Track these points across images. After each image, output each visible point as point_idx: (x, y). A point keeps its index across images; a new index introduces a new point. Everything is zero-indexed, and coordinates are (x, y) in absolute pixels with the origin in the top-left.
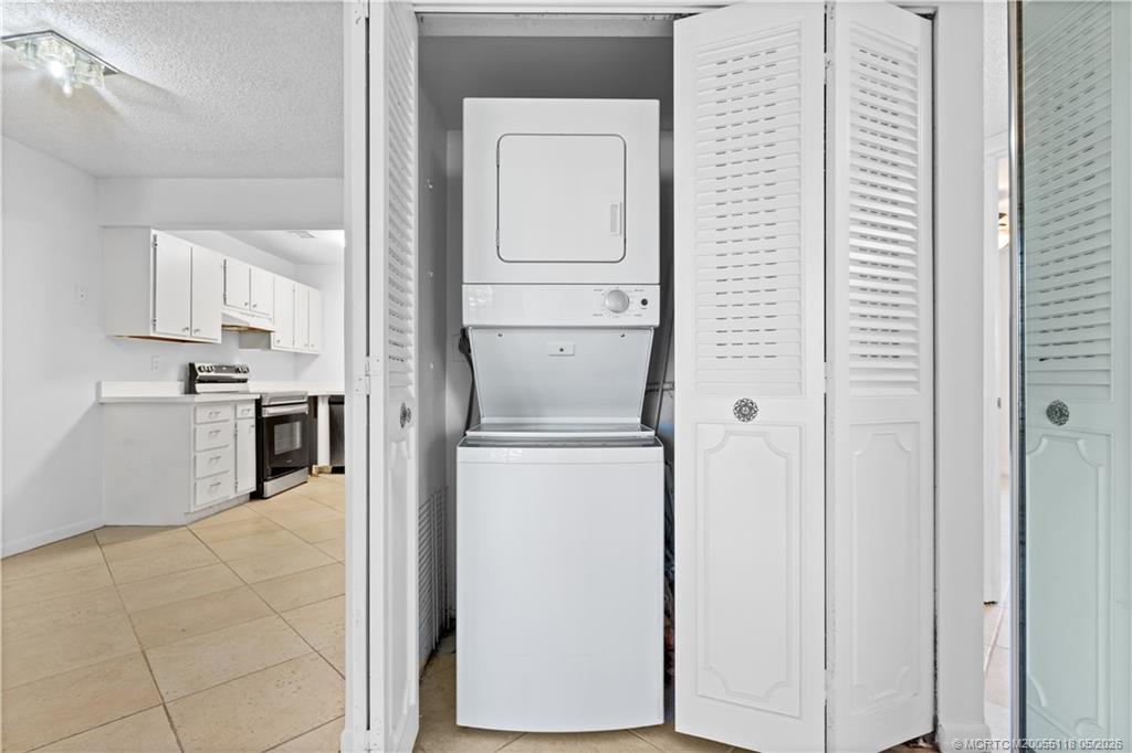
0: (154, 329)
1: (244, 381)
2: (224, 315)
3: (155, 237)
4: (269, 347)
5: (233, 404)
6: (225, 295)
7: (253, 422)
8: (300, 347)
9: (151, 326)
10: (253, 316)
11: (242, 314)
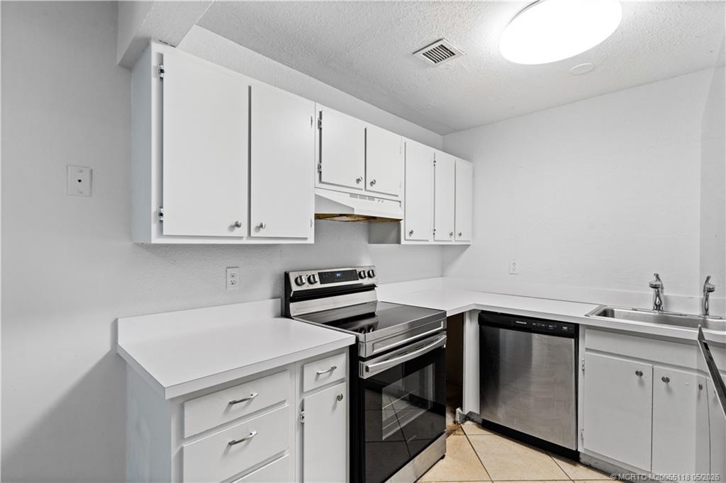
0: (161, 229)
1: (371, 287)
2: (318, 198)
3: (161, 57)
4: (399, 242)
5: (298, 367)
6: (320, 167)
7: (343, 389)
8: (443, 237)
9: (154, 227)
10: (372, 198)
11: (352, 195)
